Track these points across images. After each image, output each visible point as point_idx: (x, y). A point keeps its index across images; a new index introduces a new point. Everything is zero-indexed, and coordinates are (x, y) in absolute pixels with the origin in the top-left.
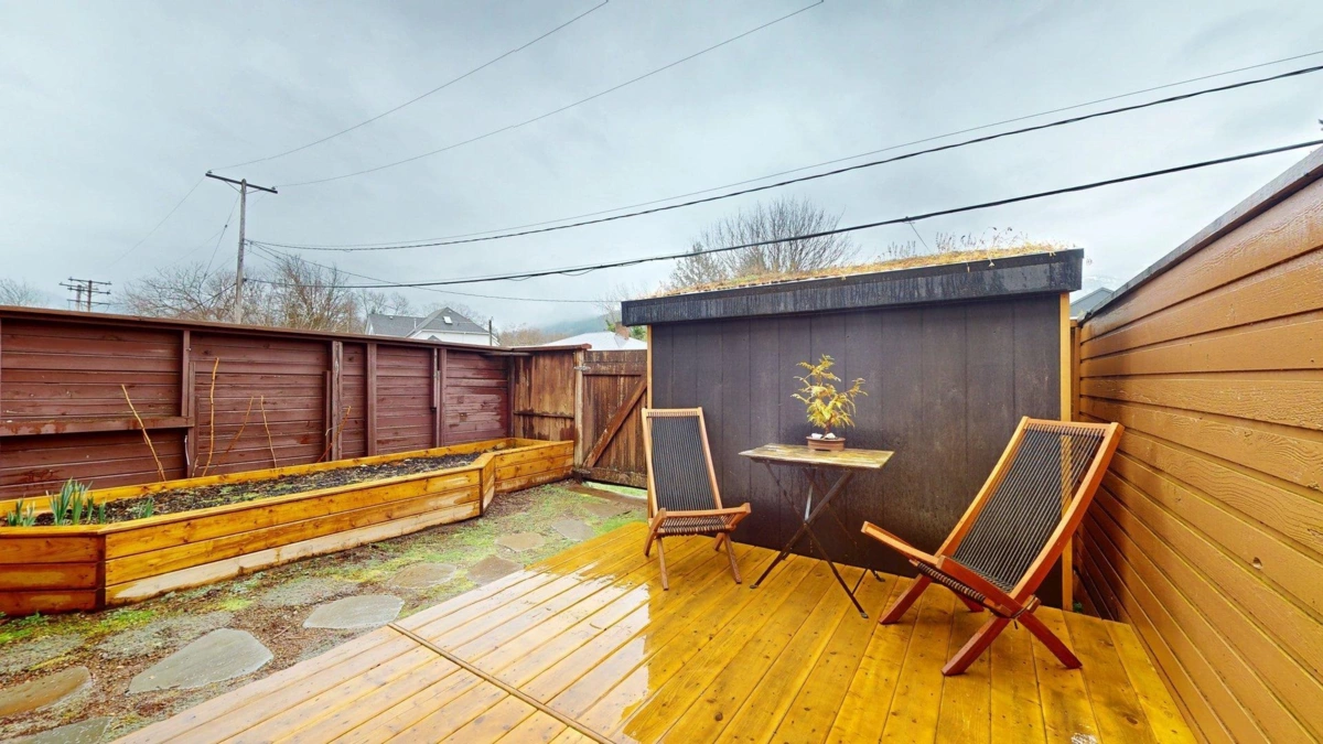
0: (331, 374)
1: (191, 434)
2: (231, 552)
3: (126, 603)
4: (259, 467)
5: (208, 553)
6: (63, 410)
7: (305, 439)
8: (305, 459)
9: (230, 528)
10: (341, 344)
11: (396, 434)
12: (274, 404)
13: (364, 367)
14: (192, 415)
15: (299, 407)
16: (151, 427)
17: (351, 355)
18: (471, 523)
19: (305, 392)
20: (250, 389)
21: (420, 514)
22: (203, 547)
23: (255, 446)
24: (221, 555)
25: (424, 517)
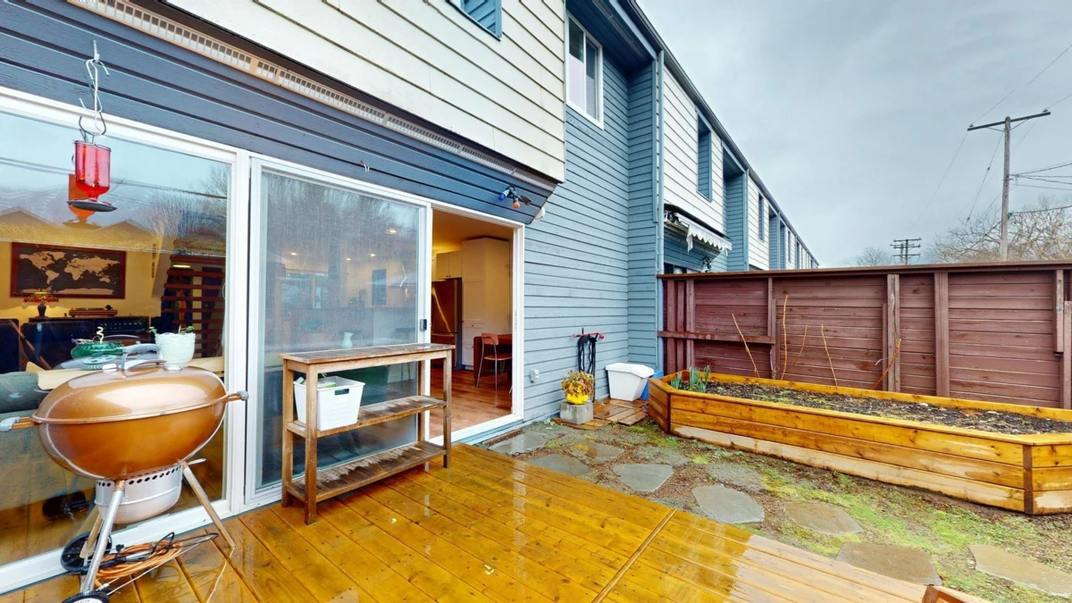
0: (887, 306)
1: (774, 348)
2: (727, 429)
3: (678, 435)
4: (822, 382)
5: (713, 424)
6: (717, 327)
7: (864, 366)
8: (864, 384)
9: (725, 412)
10: (897, 277)
11: (986, 378)
12: (835, 332)
13: (932, 299)
14: (774, 336)
15: (857, 336)
16: (751, 341)
17: (916, 287)
18: (996, 514)
19: (864, 323)
20: (816, 319)
21: (905, 467)
22: (711, 419)
23: (818, 364)
24: (720, 428)
25: (908, 473)
